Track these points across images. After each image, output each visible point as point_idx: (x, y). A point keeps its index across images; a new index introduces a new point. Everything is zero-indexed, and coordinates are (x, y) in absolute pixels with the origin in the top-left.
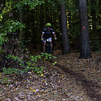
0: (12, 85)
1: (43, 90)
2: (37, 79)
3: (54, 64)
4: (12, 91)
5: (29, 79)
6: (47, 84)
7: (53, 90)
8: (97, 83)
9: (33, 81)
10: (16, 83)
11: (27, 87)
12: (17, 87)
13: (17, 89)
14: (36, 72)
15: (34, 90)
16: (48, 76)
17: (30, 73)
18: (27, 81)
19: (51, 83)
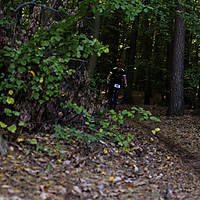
0: (68, 162)
1: (129, 180)
4: (68, 172)
5: (102, 154)
6: (136, 169)
7: (150, 183)
9: (110, 158)
10: (77, 158)
11: (99, 169)
12: (77, 166)
13: (77, 170)
14: (116, 143)
15: (111, 178)
16: (139, 154)
18: (97, 158)
19: (146, 169)
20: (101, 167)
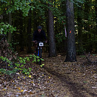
0: (0, 85)
1: (31, 90)
2: (25, 80)
3: (41, 66)
5: (17, 80)
7: (41, 91)
8: (82, 86)
10: (5, 83)
12: (5, 87)
13: (5, 89)
14: (24, 73)
15: (22, 91)
17: (18, 73)
18: (15, 82)
19: (39, 84)
20: (17, 86)
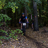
0: (3, 45)
3: (22, 34)
4: (3, 47)
5: (11, 42)
11: (10, 45)
15: (14, 47)
16: (19, 40)
